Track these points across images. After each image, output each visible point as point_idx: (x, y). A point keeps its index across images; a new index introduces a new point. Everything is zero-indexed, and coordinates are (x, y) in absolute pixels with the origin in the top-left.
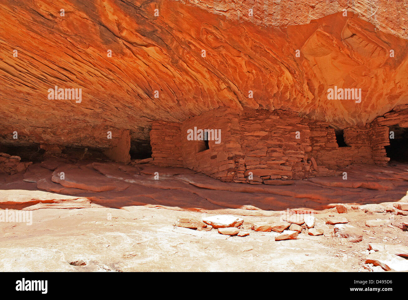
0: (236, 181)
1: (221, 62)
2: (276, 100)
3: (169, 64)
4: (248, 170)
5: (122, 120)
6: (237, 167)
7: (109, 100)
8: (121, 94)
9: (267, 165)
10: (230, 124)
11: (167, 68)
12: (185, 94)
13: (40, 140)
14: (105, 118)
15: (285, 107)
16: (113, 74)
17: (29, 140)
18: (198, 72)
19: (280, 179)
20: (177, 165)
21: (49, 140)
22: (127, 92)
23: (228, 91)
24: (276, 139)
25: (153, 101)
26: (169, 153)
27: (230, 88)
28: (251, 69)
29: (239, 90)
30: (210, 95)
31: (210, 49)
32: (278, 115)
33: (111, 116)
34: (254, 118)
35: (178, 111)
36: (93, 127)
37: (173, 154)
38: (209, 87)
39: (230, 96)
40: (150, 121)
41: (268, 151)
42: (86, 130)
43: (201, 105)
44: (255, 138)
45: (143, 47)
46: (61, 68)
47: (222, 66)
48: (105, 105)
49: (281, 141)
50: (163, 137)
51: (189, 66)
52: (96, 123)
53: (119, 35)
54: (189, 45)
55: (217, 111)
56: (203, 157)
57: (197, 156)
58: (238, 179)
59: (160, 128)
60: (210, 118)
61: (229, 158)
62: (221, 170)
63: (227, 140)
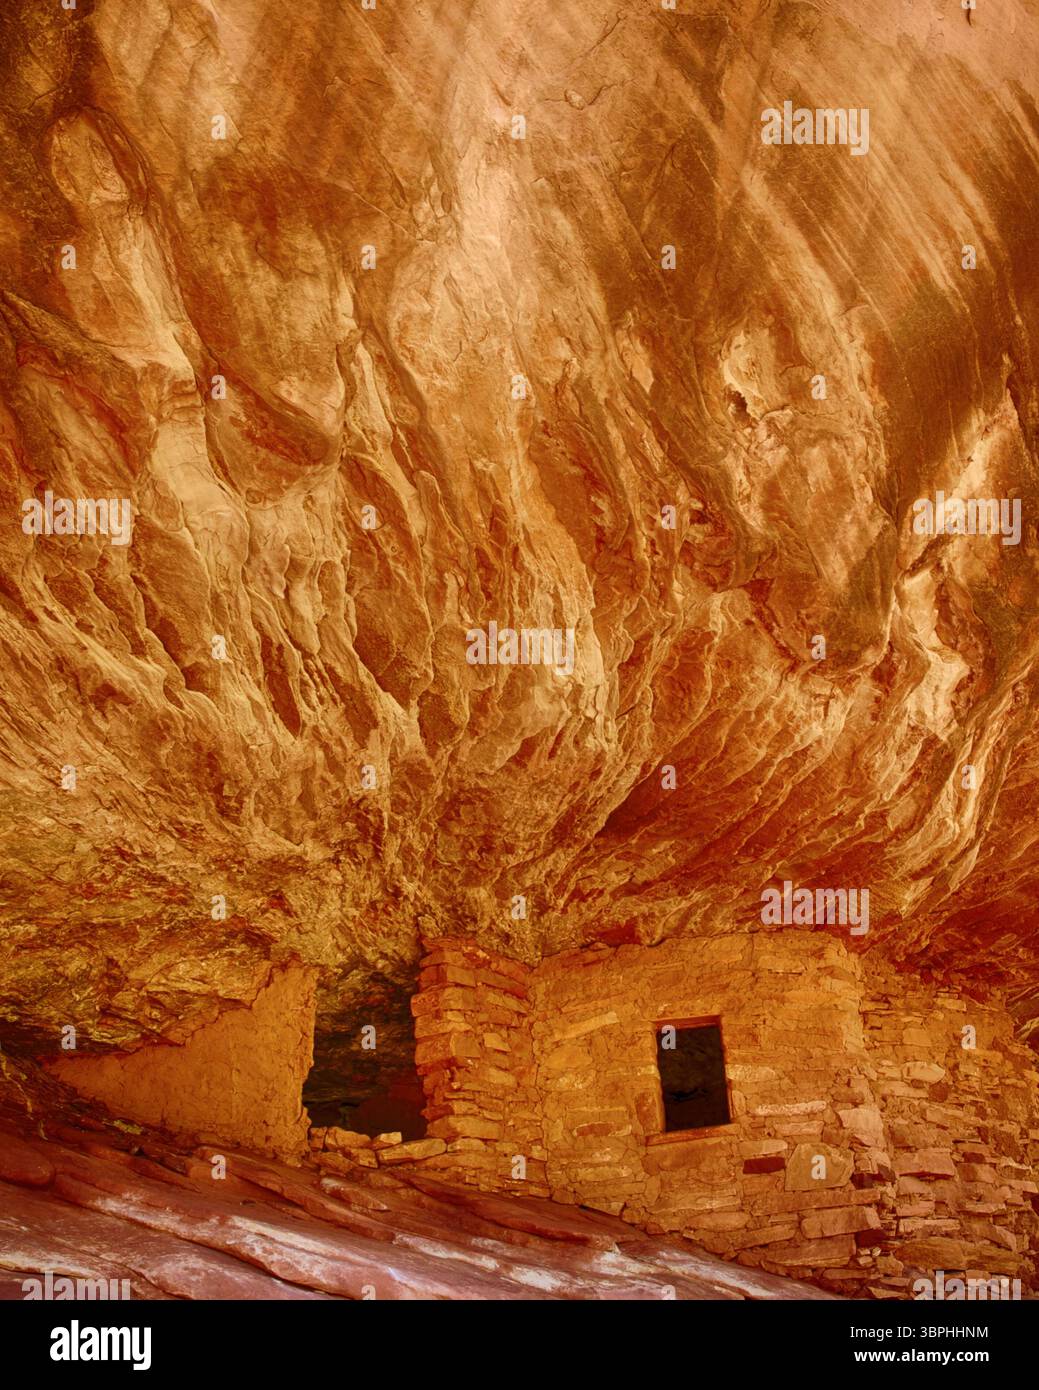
0: (880, 1293)
20: (532, 1183)
41: (955, 1157)
44: (912, 1092)
50: (479, 1030)
55: (769, 947)
56: (689, 1159)
57: (652, 1150)
58: (885, 1281)
59: (467, 980)
60: (731, 970)
61: (859, 1180)
62: (812, 1235)
63: (844, 1090)
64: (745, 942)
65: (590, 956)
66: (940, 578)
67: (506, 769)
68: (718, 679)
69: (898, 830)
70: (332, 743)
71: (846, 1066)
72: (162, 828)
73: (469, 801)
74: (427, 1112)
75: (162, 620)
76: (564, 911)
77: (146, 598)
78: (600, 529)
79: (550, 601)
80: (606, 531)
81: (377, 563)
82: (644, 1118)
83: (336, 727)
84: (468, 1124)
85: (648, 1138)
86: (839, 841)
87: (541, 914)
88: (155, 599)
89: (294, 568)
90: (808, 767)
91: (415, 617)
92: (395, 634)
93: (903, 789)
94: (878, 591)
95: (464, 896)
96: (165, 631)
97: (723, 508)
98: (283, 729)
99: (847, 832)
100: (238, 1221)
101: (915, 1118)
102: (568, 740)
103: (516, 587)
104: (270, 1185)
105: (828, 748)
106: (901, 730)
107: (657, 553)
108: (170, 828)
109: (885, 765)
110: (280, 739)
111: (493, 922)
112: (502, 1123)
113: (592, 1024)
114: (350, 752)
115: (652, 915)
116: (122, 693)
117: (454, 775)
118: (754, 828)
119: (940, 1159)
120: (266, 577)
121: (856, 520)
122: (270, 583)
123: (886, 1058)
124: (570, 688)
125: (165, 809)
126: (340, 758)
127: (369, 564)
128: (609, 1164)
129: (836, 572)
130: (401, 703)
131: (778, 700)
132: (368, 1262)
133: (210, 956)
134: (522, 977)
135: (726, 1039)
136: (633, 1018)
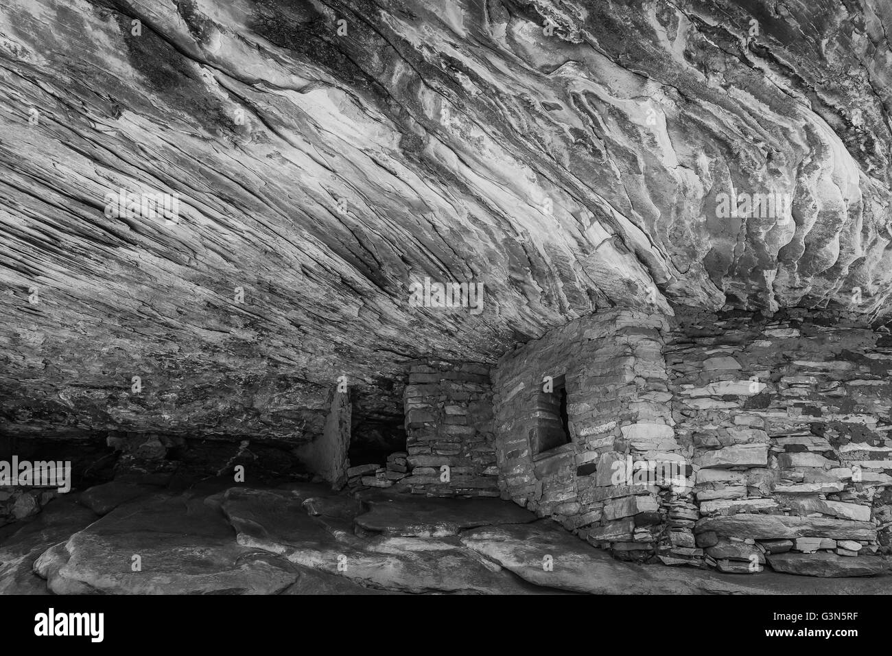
0: (668, 560)
1: (575, 131)
2: (785, 274)
3: (393, 154)
4: (707, 516)
5: (321, 360)
6: (666, 507)
7: (268, 303)
8: (289, 280)
9: (776, 501)
10: (631, 361)
11: (394, 174)
12: (479, 271)
13: (107, 423)
14: (271, 356)
15: (819, 298)
16: (240, 213)
17: (76, 423)
18: (503, 181)
19: (833, 550)
20: (482, 489)
21: (129, 422)
22: (304, 272)
23: (617, 248)
24: (796, 405)
25: (395, 300)
26: (457, 453)
27: (623, 240)
28: (689, 149)
29: (652, 245)
30: (559, 271)
31: (528, 81)
32: (794, 325)
33: (287, 350)
34: (713, 339)
35: (478, 328)
36: (247, 384)
37: (468, 455)
38: (550, 237)
39: (624, 268)
40: (404, 362)
41: (774, 449)
42: (229, 391)
43: (541, 307)
44: (721, 405)
45: (290, 94)
46: (72, 197)
47: (585, 151)
48: (256, 317)
49: (817, 412)
50: (439, 405)
51: (465, 160)
52: (251, 371)
53: (202, 55)
54: (451, 74)
55: (589, 324)
56: (553, 468)
57: (537, 464)
60: (572, 344)
62: (609, 518)
63: (626, 412)
64: (578, 324)
82: (532, 443)
85: (533, 457)
113: (514, 392)
128: (520, 475)
134: (484, 371)
135: (567, 389)
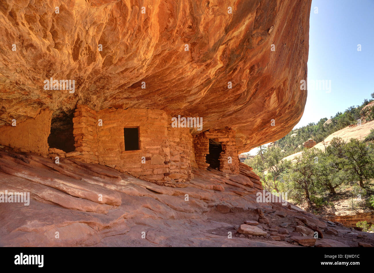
4: (171, 174)
19: (182, 182)
20: (96, 161)
41: (180, 157)
44: (175, 144)
49: (184, 148)
55: (151, 112)
56: (130, 157)
57: (122, 154)
58: (168, 182)
59: (85, 115)
60: (142, 116)
61: (166, 163)
62: (155, 174)
63: (164, 144)
64: (146, 111)
65: (111, 110)
66: (226, 47)
67: (118, 74)
68: (174, 61)
69: (192, 94)
70: (82, 64)
71: (165, 139)
72: (30, 78)
73: (105, 79)
74: (75, 145)
75: (55, 30)
76: (110, 101)
77: (53, 25)
78: (167, 26)
79: (149, 40)
80: (169, 27)
81: (114, 25)
82: (121, 147)
83: (85, 61)
84: (85, 148)
85: (122, 152)
86: (178, 94)
87: (104, 101)
88: (55, 25)
89: (94, 23)
90: (183, 80)
91: (117, 39)
92: (109, 42)
93: (198, 87)
94: (217, 48)
95: (90, 97)
96: (54, 34)
97: (197, 26)
98: (72, 60)
99: (181, 93)
100: (56, 180)
101: (174, 149)
102: (136, 70)
103: (143, 36)
104: (50, 166)
105: (189, 77)
106: (205, 76)
107: (177, 33)
108: (32, 78)
109: (197, 82)
110: (71, 62)
111: (94, 102)
112: (91, 147)
113: (111, 126)
114: (85, 66)
115: (128, 103)
116: (35, 47)
117: (104, 73)
118: (163, 90)
119: (177, 158)
120: (85, 24)
121: (220, 33)
122: (86, 26)
123: (171, 137)
124: (144, 59)
125: (33, 74)
126: (82, 67)
127: (112, 25)
128: (113, 157)
129: (212, 43)
130: (102, 57)
131: (184, 67)
132: (90, 191)
133: (28, 107)
134: (96, 114)
135: (141, 132)
136: (120, 125)
